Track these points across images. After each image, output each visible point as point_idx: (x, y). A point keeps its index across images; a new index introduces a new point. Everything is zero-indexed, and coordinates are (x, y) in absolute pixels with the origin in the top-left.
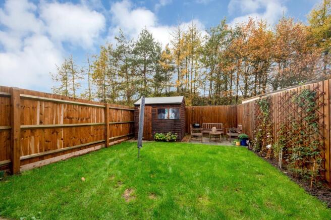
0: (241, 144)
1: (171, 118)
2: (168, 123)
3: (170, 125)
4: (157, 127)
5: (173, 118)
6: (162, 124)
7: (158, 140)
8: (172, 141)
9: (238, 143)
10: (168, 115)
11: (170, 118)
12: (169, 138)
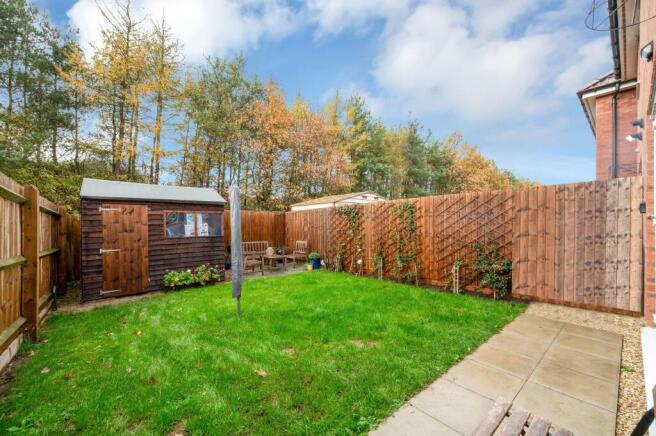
0: (314, 268)
1: (203, 235)
2: (197, 246)
3: (201, 250)
4: (166, 257)
5: (207, 234)
6: (181, 250)
7: (178, 288)
8: (211, 282)
9: (310, 267)
10: (196, 229)
11: (200, 235)
12: (206, 277)
